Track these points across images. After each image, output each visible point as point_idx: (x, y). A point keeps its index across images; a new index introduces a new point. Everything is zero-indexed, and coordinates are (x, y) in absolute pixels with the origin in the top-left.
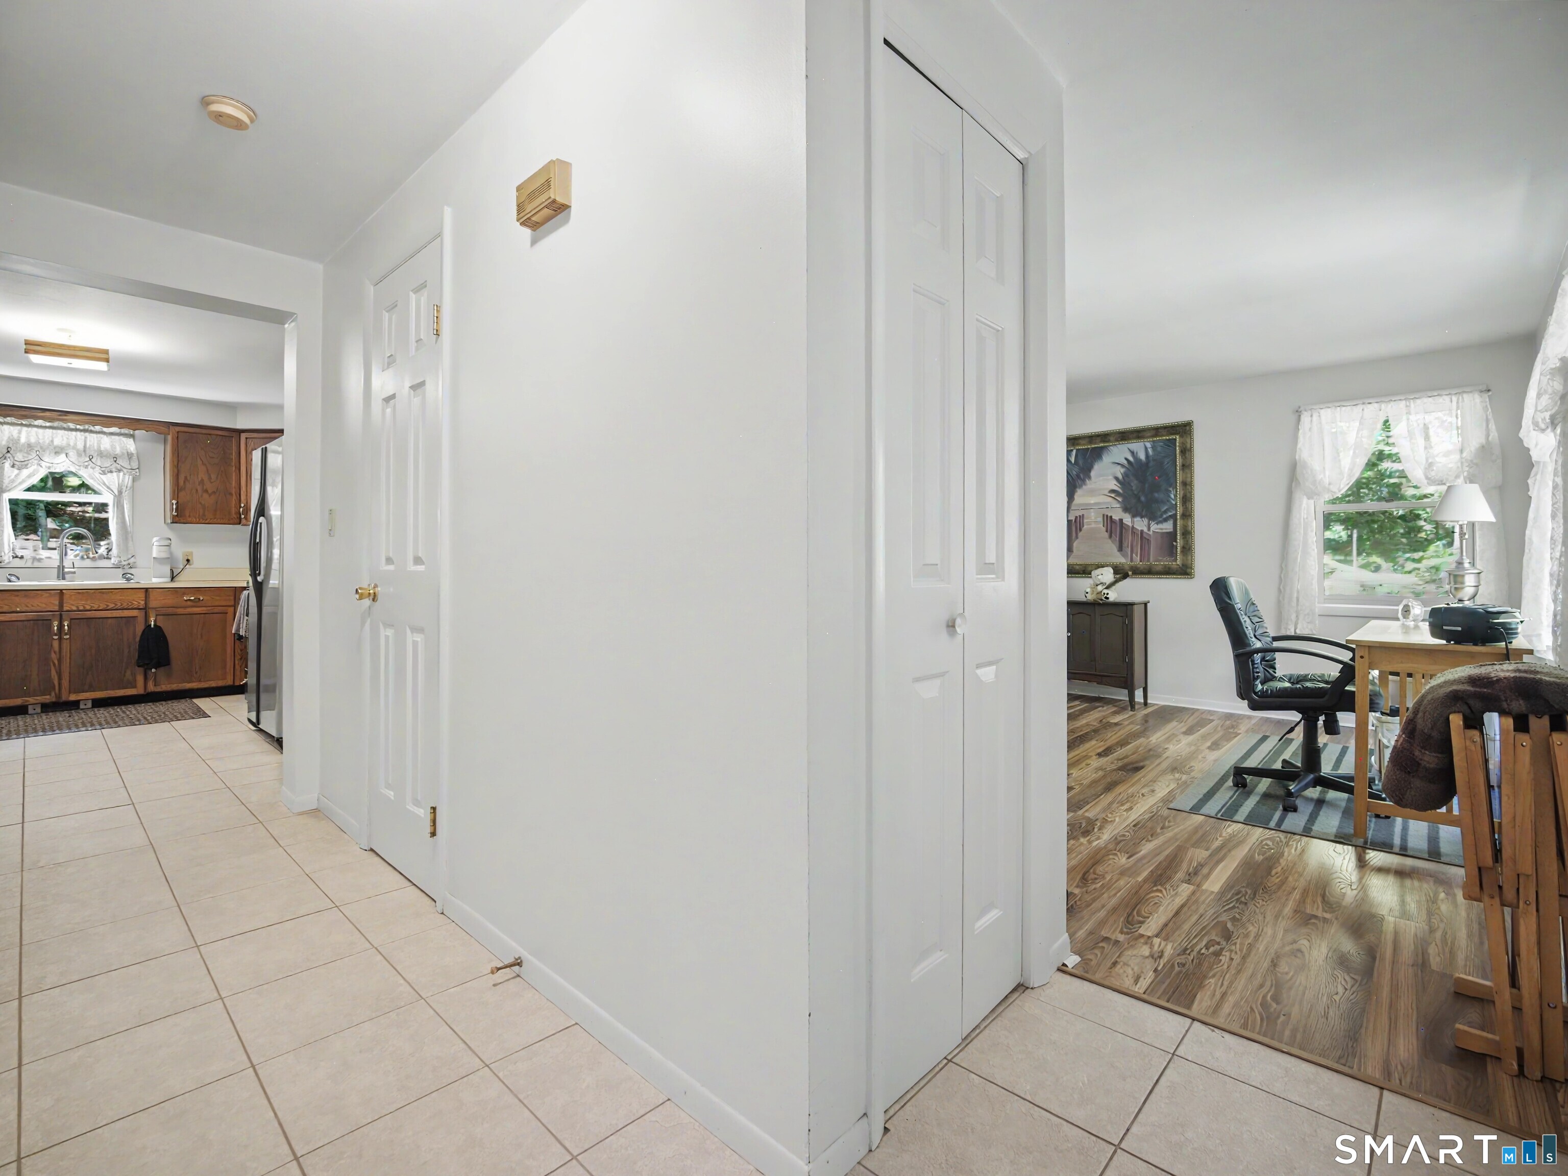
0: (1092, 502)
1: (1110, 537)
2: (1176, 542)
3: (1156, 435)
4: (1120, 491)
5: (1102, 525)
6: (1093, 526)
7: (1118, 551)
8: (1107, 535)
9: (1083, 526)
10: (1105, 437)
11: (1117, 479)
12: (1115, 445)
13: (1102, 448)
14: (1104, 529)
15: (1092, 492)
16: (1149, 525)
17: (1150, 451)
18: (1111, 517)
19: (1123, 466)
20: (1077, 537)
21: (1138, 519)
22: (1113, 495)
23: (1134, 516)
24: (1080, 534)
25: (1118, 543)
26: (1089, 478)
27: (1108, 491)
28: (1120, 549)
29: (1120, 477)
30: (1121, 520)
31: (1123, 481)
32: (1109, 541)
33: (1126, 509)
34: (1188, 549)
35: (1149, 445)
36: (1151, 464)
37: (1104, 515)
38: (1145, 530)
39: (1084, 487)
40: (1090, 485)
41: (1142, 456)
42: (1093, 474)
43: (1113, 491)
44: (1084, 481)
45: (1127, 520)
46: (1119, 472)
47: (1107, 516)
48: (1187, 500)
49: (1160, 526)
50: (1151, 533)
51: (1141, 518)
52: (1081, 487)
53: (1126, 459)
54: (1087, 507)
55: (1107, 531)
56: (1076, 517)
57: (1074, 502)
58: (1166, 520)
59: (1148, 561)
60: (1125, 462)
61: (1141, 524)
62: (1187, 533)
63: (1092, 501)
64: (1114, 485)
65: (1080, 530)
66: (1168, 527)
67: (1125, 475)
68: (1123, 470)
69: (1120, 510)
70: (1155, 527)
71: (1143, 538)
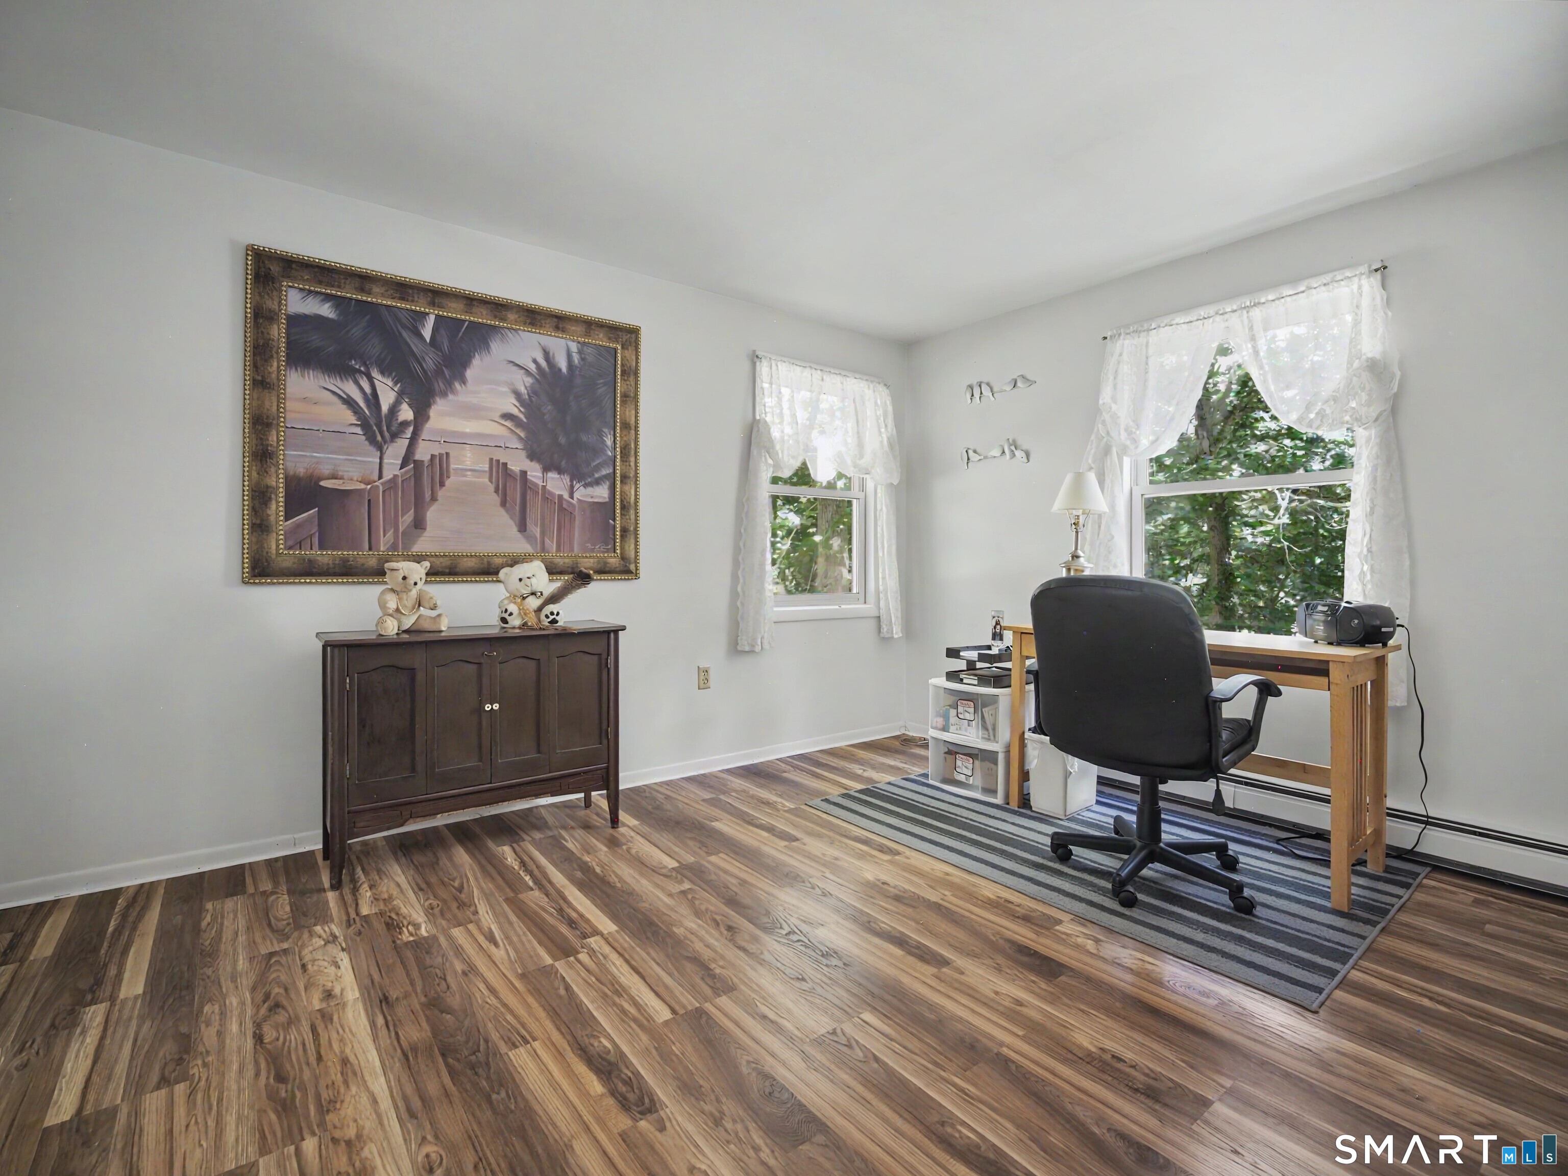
0: (468, 430)
1: (503, 504)
2: (614, 520)
3: (587, 334)
4: (522, 416)
5: (487, 480)
6: (470, 478)
7: (519, 531)
8: (496, 499)
9: (448, 477)
10: (498, 307)
11: (518, 395)
12: (516, 330)
13: (494, 328)
14: (492, 488)
15: (473, 411)
16: (572, 487)
17: (576, 358)
18: (505, 464)
19: (528, 373)
20: (434, 499)
21: (552, 475)
22: (508, 424)
23: (546, 469)
24: (441, 493)
25: (517, 519)
26: (464, 381)
27: (499, 414)
28: (522, 527)
29: (523, 390)
30: (524, 473)
31: (528, 401)
32: (502, 511)
33: (532, 456)
34: (630, 532)
35: (574, 347)
36: (578, 381)
37: (491, 460)
38: (566, 496)
39: (451, 397)
40: (463, 395)
41: (563, 365)
42: (469, 373)
43: (507, 416)
44: (449, 385)
45: (535, 472)
46: (523, 383)
47: (498, 461)
48: (629, 452)
49: (590, 490)
50: (574, 502)
51: (559, 473)
52: (444, 395)
53: (535, 361)
54: (461, 440)
55: (497, 491)
56: (433, 456)
57: (429, 425)
58: (597, 482)
59: (572, 550)
60: (532, 367)
61: (557, 484)
62: (629, 507)
63: (469, 427)
64: (511, 405)
65: (442, 484)
66: (601, 493)
67: (533, 392)
68: (529, 381)
69: (523, 454)
70: (581, 493)
71: (563, 510)
